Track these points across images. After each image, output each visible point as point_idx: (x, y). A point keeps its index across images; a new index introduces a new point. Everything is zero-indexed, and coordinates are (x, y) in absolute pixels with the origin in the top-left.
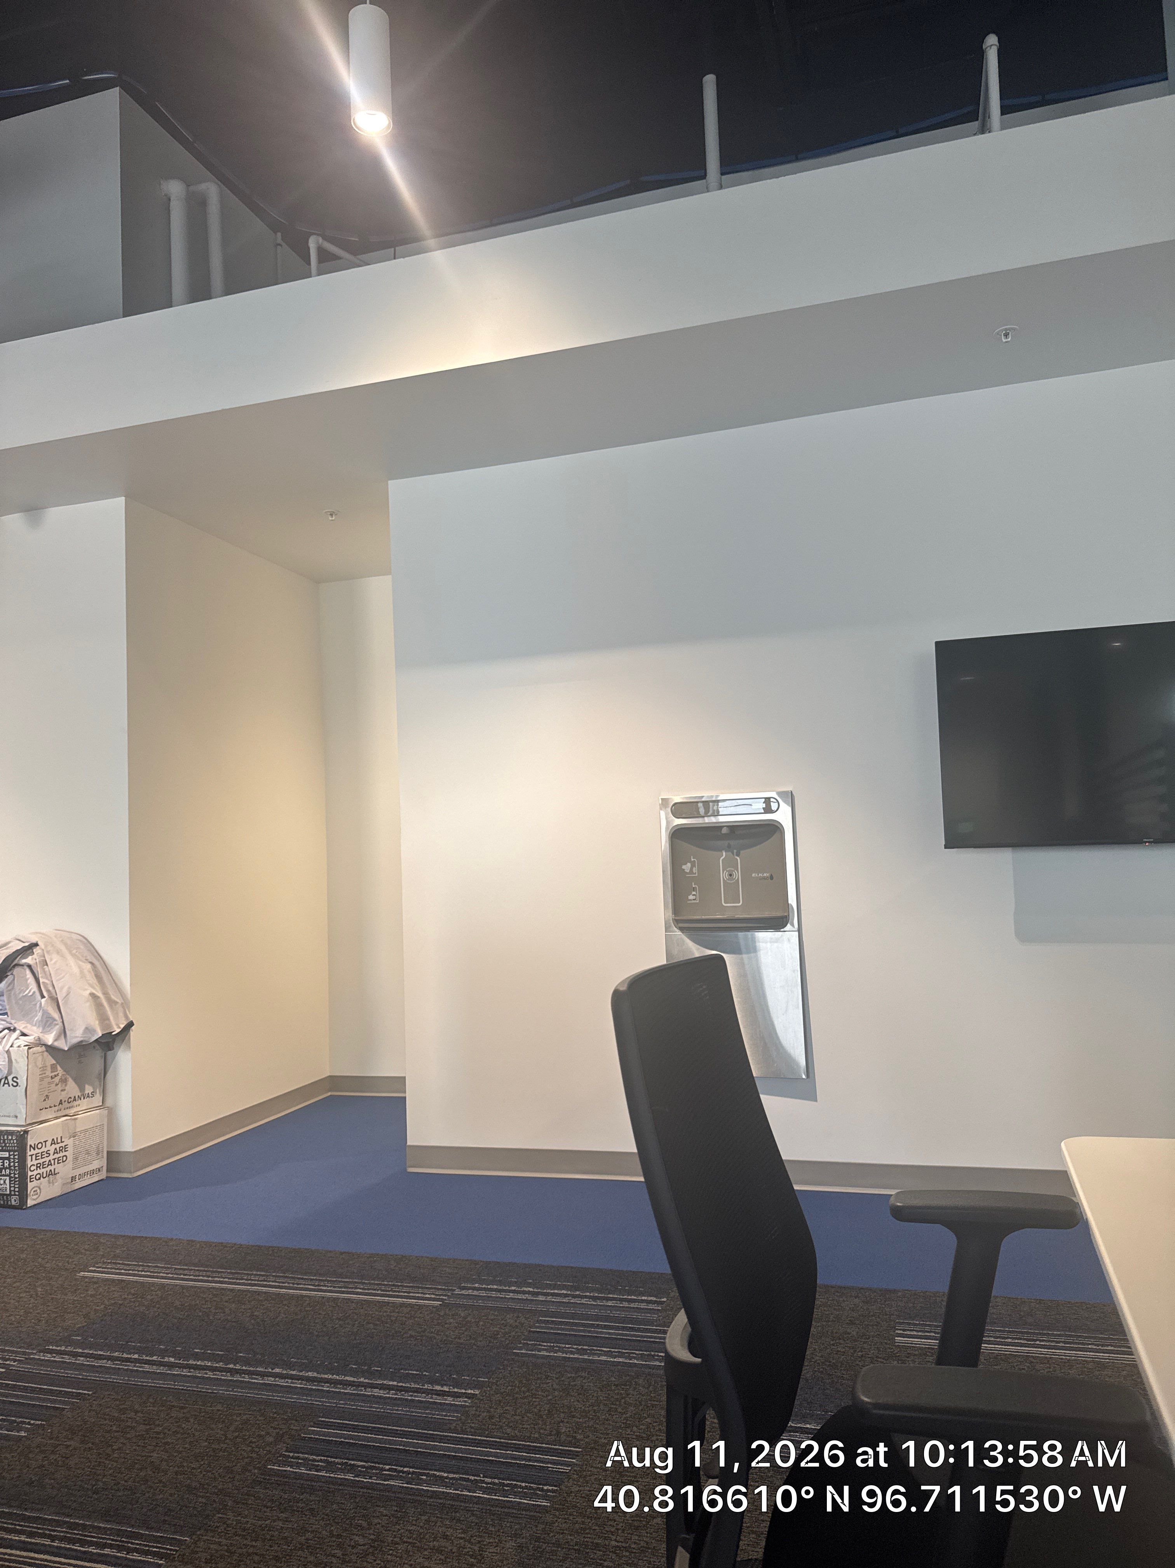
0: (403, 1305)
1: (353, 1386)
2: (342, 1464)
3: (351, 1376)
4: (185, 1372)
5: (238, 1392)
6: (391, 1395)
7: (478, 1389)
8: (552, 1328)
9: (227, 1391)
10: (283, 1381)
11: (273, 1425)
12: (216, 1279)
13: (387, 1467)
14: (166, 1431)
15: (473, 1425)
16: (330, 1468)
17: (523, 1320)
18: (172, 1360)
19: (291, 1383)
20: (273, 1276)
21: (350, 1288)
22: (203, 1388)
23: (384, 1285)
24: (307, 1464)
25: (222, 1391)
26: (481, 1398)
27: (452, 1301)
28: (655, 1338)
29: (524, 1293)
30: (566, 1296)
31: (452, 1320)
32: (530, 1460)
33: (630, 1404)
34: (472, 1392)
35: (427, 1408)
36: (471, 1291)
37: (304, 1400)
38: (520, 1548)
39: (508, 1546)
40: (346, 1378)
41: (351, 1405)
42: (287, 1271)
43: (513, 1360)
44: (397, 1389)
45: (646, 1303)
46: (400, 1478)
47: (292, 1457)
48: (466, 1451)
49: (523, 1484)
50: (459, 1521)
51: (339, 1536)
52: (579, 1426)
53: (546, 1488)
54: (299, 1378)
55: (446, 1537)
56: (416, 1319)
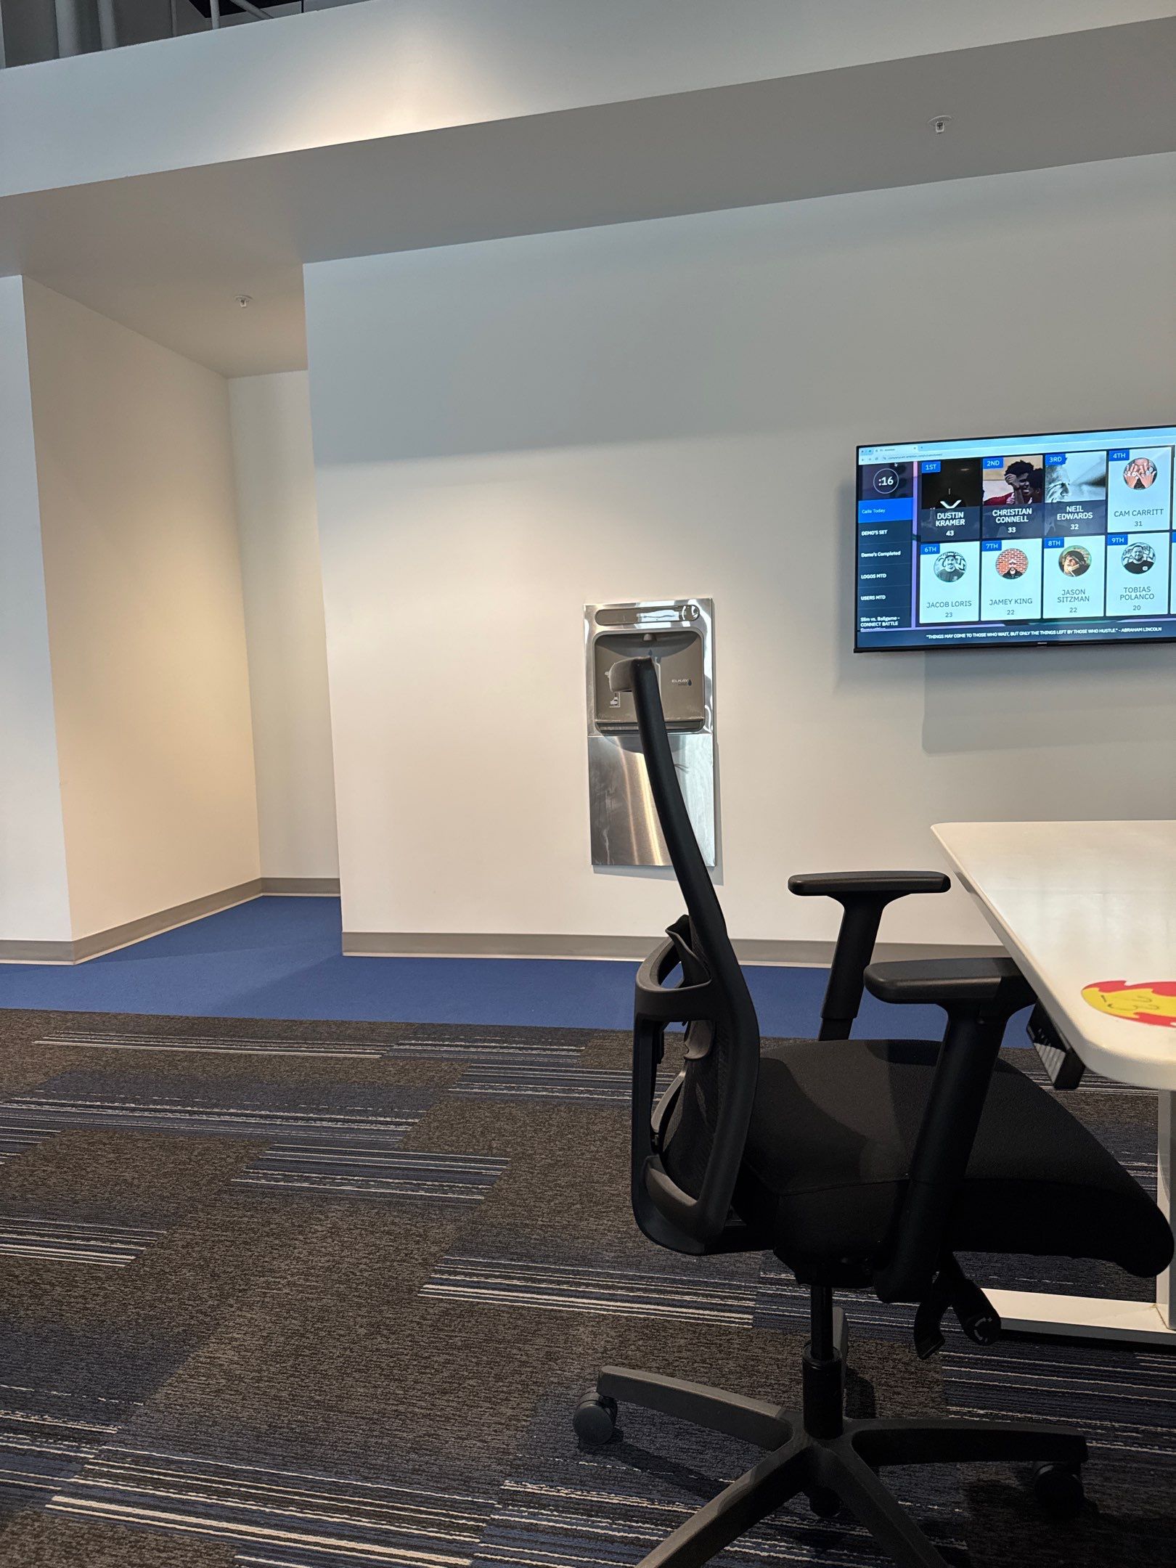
0: (345, 1058)
1: (304, 1120)
2: (298, 1176)
3: (301, 1113)
4: (146, 1114)
5: (196, 1128)
6: (339, 1125)
7: (417, 1118)
8: (482, 1072)
9: (187, 1127)
10: (238, 1118)
11: (232, 1150)
12: (165, 1044)
13: (339, 1177)
14: (134, 1157)
15: (414, 1145)
16: (286, 1178)
17: (457, 1066)
18: (134, 1105)
19: (247, 1119)
23: (326, 1044)
24: (265, 1176)
25: (182, 1127)
26: (421, 1125)
27: (391, 1054)
28: (575, 1077)
29: (457, 1046)
30: (495, 1047)
31: (391, 1069)
32: (466, 1168)
33: (554, 1125)
34: (413, 1121)
35: (373, 1134)
36: (408, 1046)
37: (259, 1131)
38: (460, 1229)
39: (449, 1227)
40: (297, 1115)
41: (302, 1134)
42: (234, 1036)
43: (449, 1096)
44: (344, 1121)
45: (567, 1051)
46: (352, 1185)
47: (253, 1173)
48: (409, 1163)
49: (461, 1185)
50: (405, 1212)
51: (299, 1226)
52: (509, 1142)
53: (480, 1187)
54: (253, 1116)
55: (393, 1223)
56: (359, 1069)
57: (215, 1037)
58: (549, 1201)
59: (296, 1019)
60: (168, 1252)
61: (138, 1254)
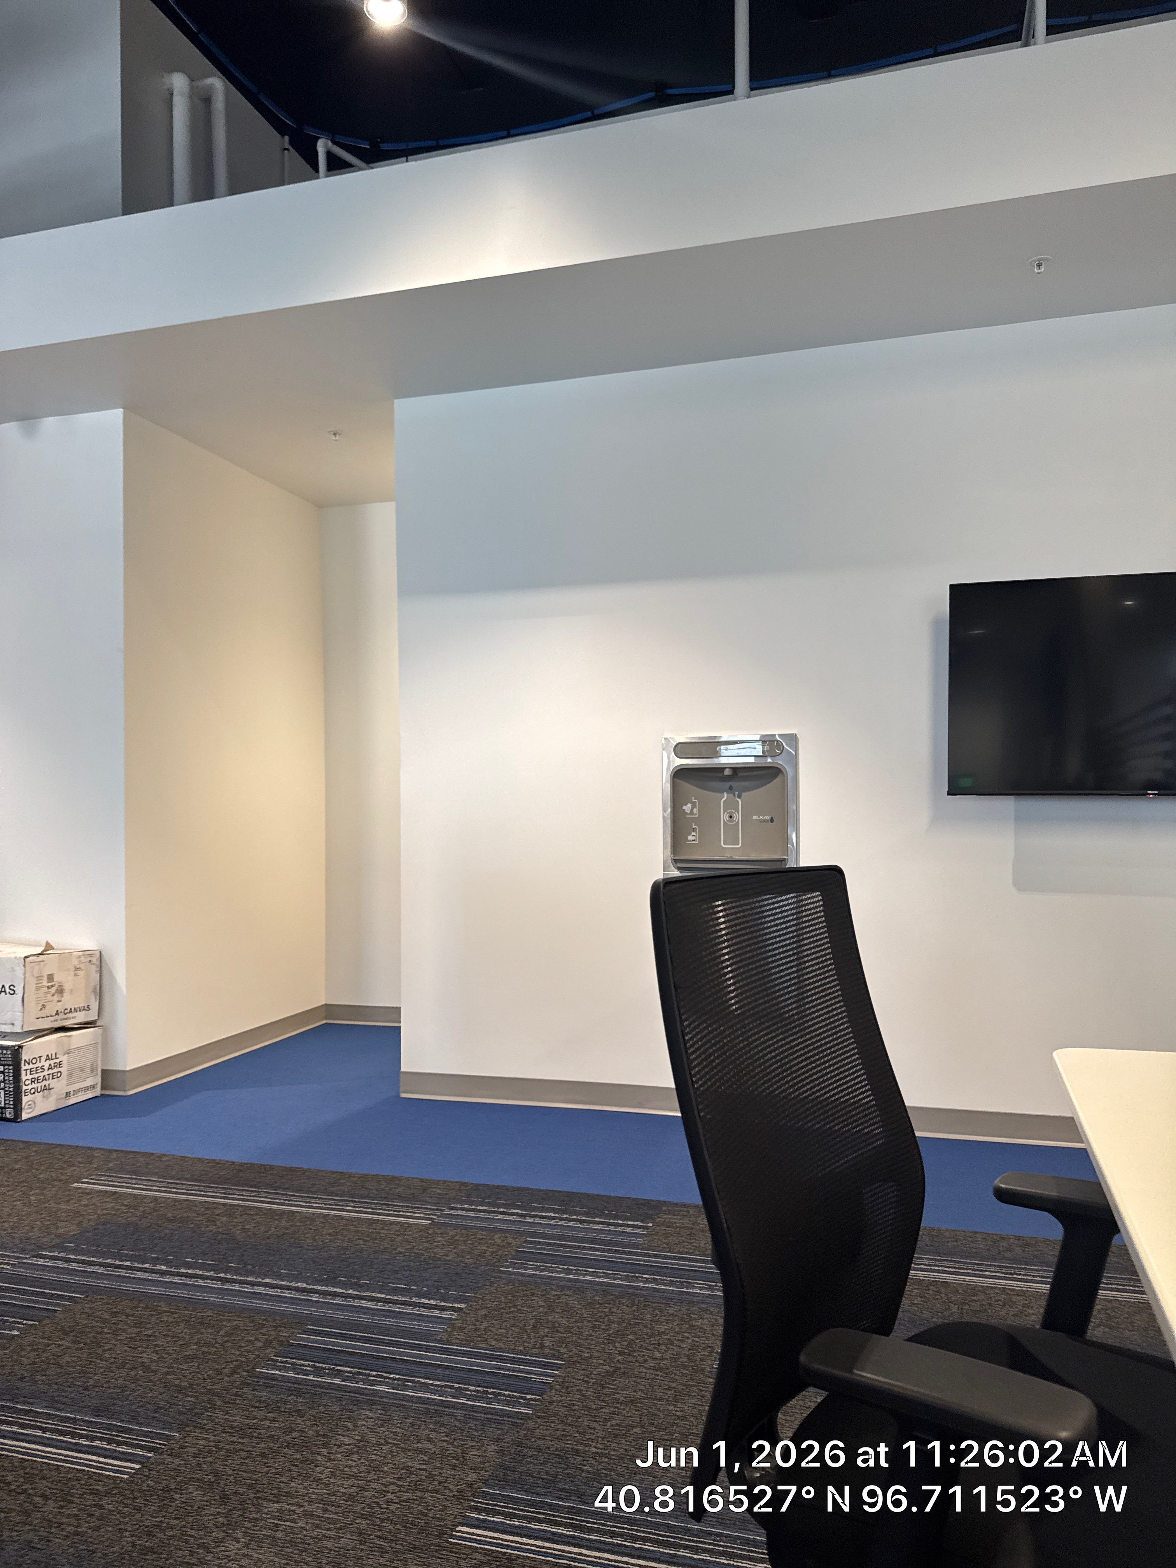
0: (392, 1223)
1: (342, 1297)
2: (329, 1369)
3: (340, 1288)
4: (176, 1280)
5: (229, 1300)
6: (379, 1306)
7: (465, 1303)
8: (538, 1249)
9: (217, 1298)
10: (273, 1290)
11: (262, 1331)
12: (208, 1193)
13: (374, 1373)
14: (156, 1334)
15: (459, 1337)
16: (317, 1372)
17: (510, 1240)
18: (164, 1268)
19: (282, 1292)
20: (265, 1192)
21: (341, 1205)
22: (193, 1295)
23: (374, 1203)
24: (295, 1368)
25: (213, 1298)
26: (468, 1312)
27: (441, 1220)
28: (640, 1260)
29: (512, 1214)
30: (553, 1218)
31: (440, 1239)
32: (514, 1371)
33: (613, 1322)
34: (459, 1306)
35: (414, 1320)
36: (462, 1212)
37: (293, 1308)
38: (501, 1451)
39: (490, 1449)
40: (336, 1290)
41: (339, 1315)
42: (279, 1188)
43: (500, 1277)
44: (386, 1301)
45: (632, 1227)
46: (387, 1384)
47: (281, 1362)
48: (451, 1361)
49: (507, 1393)
50: (443, 1425)
51: (325, 1436)
52: (562, 1341)
53: (528, 1397)
54: (289, 1288)
55: (429, 1440)
56: (406, 1237)
57: (258, 1188)
58: (605, 1421)
59: (345, 1171)
60: (177, 1461)
61: (144, 1462)
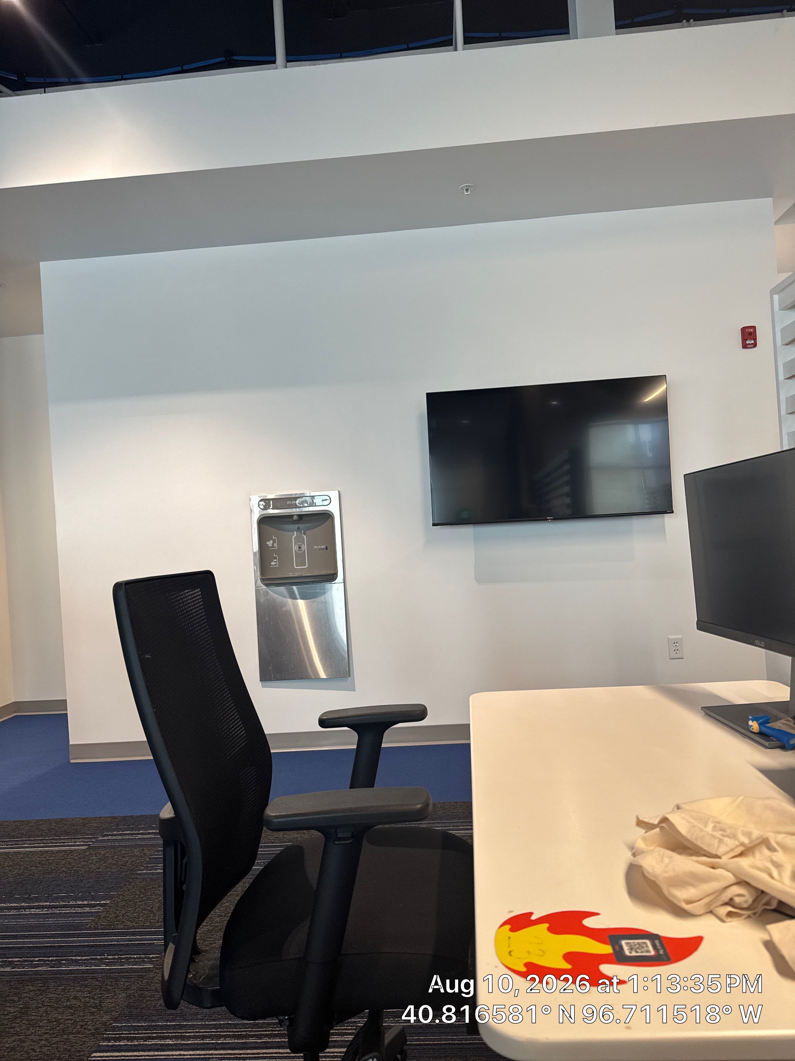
0: (58, 852)
1: (14, 909)
3: (14, 903)
6: (45, 911)
7: (109, 900)
13: (37, 959)
15: (103, 924)
17: (146, 851)
23: (46, 840)
26: (111, 905)
27: (96, 845)
29: (149, 834)
31: (94, 858)
32: (142, 940)
34: (105, 902)
35: (71, 917)
36: (112, 837)
38: (129, 997)
39: (120, 996)
41: (13, 922)
43: (136, 878)
44: (50, 907)
46: (46, 965)
48: (96, 941)
49: (135, 956)
50: (86, 986)
53: (151, 956)
55: (75, 998)
56: (68, 860)
59: (24, 819)
